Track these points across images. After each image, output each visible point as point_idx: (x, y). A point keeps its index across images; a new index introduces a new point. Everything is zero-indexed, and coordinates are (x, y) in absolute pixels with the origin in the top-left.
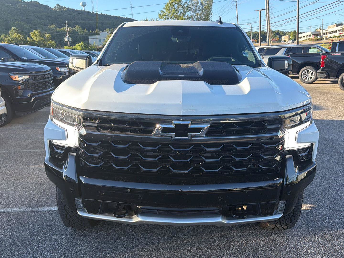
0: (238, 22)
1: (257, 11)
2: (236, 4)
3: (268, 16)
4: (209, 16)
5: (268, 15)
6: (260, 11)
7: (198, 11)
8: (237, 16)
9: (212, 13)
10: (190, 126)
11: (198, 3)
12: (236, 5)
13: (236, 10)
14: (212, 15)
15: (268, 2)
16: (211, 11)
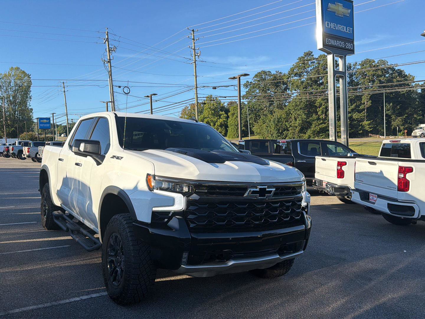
0: (67, 111)
1: (104, 102)
2: (64, 90)
3: (113, 109)
4: (27, 99)
5: (113, 107)
6: (107, 103)
7: (10, 92)
8: (66, 104)
9: (31, 97)
10: (267, 190)
11: (10, 82)
12: (64, 92)
13: (64, 97)
14: (31, 99)
15: (113, 94)
16: (29, 95)
